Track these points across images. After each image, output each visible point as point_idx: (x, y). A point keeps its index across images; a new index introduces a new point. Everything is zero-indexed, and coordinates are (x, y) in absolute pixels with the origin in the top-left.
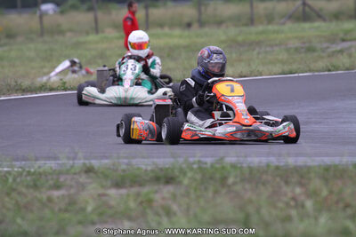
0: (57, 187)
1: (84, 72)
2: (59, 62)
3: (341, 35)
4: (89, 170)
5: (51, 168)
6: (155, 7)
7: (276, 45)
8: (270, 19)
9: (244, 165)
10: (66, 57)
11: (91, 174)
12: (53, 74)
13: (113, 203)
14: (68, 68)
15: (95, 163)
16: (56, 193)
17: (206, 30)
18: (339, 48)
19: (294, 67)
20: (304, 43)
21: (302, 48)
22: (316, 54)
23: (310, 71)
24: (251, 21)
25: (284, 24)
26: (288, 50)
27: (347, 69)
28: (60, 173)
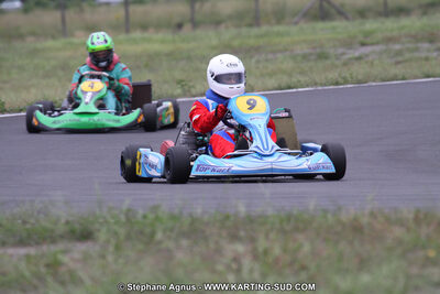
3: (361, 38)
7: (280, 51)
8: (280, 17)
17: (199, 32)
18: (357, 54)
20: (314, 48)
21: (311, 54)
22: (328, 62)
24: (257, 21)
25: (295, 24)
26: (294, 58)
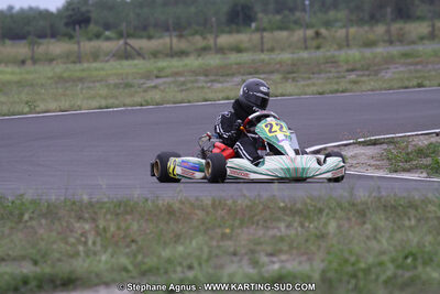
3: (155, 72)
7: (98, 81)
8: (95, 56)
19: (111, 101)
20: (123, 79)
21: (121, 84)
22: (133, 89)
23: (124, 105)
24: (78, 59)
25: (107, 61)
26: (108, 86)
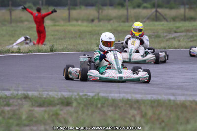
0: (8, 105)
1: (32, 44)
2: (19, 38)
4: (26, 97)
5: (6, 95)
6: (75, 9)
9: (110, 98)
10: (23, 35)
11: (27, 99)
12: (15, 44)
13: (37, 115)
14: (23, 41)
15: (30, 93)
16: (7, 109)
17: (101, 23)
18: (173, 36)
20: (154, 33)
21: (153, 35)
22: (160, 39)
24: (127, 20)
27: (176, 48)
28: (11, 98)
